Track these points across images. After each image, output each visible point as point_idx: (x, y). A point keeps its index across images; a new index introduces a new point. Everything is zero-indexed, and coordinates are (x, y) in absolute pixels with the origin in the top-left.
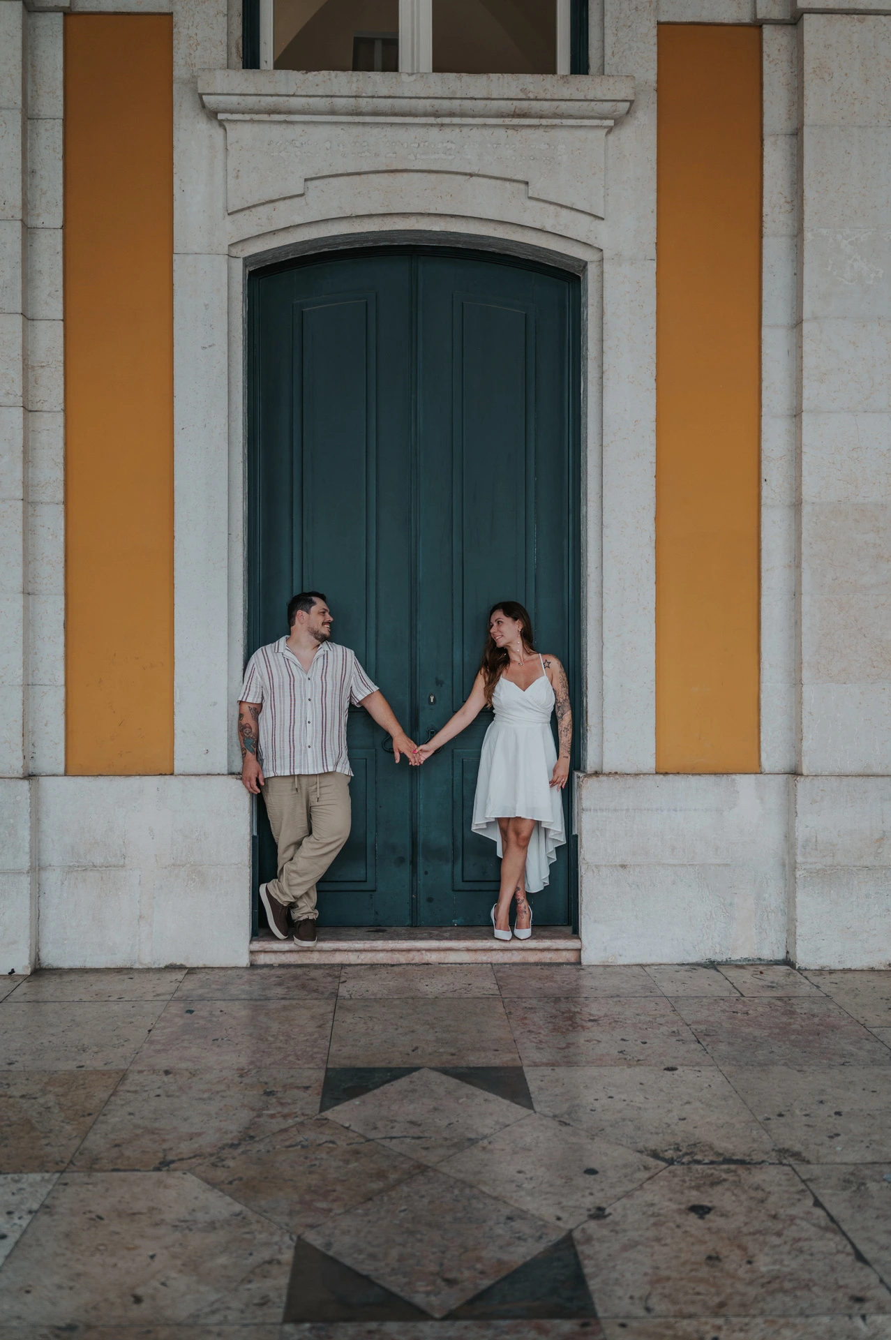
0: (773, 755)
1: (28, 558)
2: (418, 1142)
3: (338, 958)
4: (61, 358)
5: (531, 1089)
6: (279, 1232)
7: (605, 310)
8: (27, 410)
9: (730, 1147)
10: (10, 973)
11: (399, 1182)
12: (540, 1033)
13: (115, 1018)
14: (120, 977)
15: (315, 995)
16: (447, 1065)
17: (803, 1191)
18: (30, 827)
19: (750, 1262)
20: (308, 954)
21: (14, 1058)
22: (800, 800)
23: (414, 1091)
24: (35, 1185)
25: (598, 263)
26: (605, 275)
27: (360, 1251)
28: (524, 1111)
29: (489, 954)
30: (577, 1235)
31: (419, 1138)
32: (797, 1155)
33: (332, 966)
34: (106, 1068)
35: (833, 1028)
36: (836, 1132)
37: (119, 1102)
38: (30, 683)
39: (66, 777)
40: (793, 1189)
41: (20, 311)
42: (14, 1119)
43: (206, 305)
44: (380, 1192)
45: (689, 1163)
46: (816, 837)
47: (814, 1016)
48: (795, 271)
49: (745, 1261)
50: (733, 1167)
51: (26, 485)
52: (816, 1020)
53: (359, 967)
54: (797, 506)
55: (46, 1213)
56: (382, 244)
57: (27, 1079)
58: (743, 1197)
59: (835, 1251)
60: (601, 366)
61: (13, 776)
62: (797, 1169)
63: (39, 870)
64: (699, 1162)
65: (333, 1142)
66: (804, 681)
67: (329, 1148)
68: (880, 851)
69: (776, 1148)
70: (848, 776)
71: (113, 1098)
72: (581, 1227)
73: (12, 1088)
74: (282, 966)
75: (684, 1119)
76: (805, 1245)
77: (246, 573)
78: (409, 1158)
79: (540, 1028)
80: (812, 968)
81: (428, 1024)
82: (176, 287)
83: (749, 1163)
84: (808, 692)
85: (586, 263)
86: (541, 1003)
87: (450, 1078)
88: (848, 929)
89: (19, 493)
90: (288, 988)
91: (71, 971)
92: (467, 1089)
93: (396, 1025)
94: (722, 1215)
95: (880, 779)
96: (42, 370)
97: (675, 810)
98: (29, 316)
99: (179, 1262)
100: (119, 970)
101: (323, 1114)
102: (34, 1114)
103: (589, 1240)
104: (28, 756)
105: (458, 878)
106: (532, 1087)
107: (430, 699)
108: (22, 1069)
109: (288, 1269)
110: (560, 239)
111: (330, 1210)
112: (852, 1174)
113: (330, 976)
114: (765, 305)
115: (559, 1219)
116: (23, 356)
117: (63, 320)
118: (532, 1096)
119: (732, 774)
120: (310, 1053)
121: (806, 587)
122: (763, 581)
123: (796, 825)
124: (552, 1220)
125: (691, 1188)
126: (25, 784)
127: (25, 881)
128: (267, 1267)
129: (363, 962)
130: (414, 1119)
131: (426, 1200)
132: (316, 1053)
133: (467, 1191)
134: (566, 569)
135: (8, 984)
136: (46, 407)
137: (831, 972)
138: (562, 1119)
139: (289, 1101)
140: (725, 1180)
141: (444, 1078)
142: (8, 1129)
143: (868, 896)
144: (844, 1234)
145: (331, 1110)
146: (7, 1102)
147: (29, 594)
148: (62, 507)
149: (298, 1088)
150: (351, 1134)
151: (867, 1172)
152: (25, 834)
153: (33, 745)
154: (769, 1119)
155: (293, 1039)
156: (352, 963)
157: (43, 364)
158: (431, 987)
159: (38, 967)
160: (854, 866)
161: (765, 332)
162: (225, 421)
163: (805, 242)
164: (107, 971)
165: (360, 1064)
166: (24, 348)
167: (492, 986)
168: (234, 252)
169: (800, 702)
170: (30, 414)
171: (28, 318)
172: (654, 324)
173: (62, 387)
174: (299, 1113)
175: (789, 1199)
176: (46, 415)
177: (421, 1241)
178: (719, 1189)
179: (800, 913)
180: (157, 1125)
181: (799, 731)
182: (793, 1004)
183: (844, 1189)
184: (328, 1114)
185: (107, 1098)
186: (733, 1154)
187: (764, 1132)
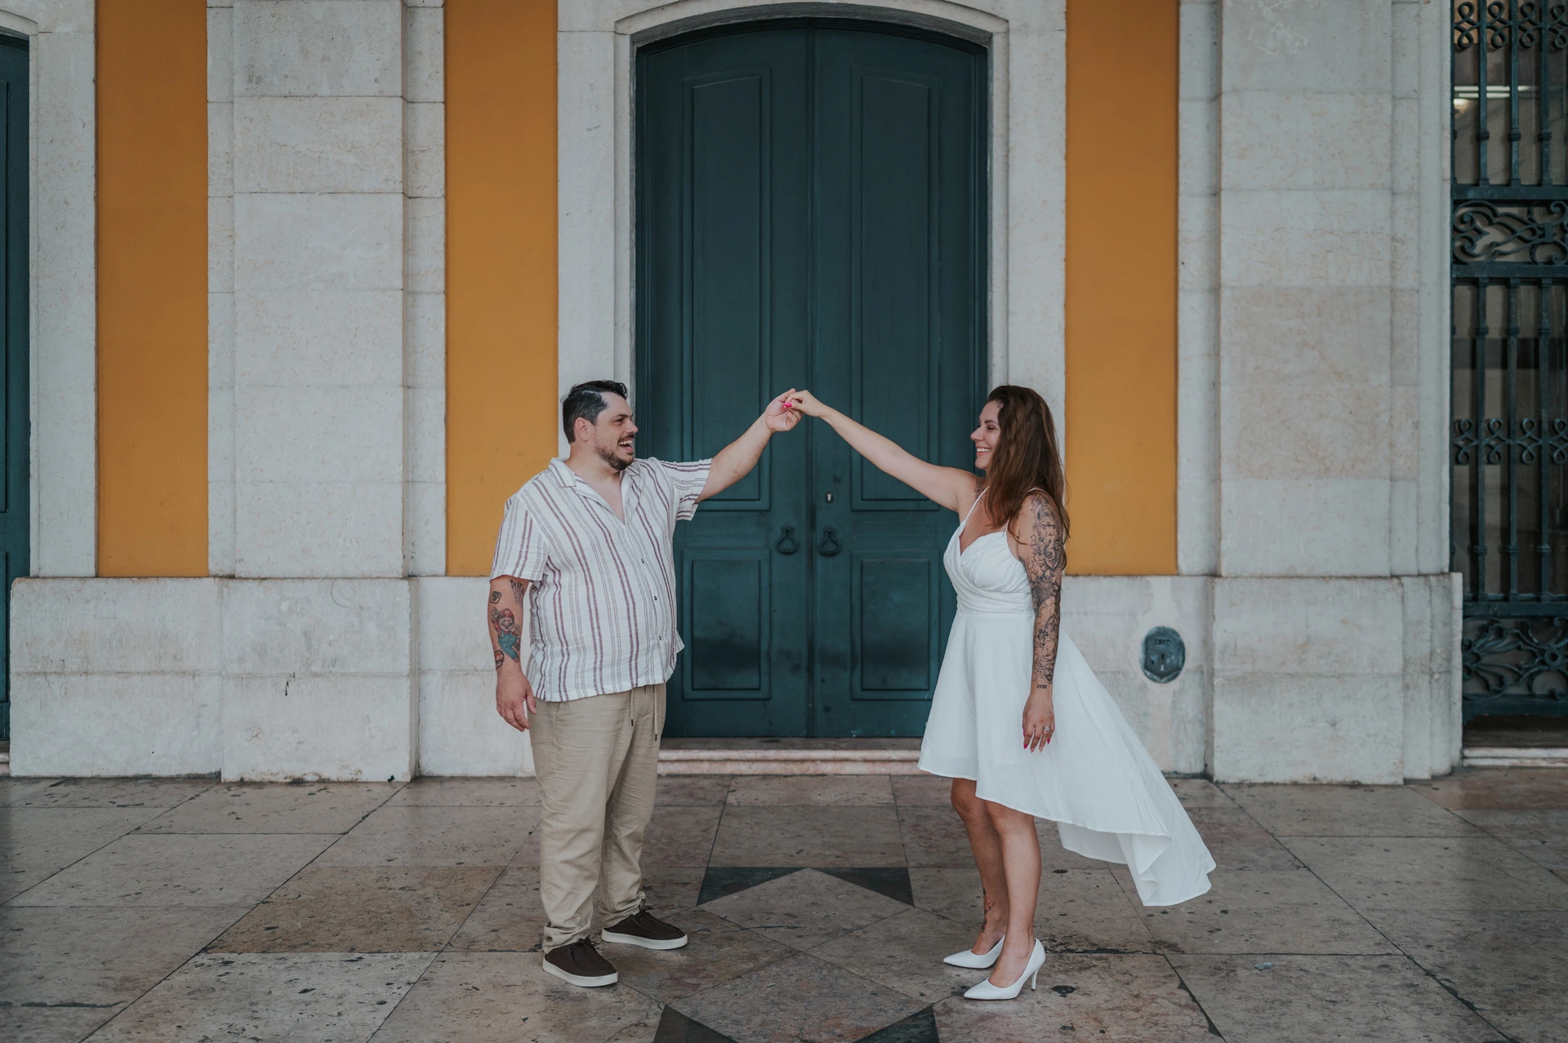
0: (1191, 556)
1: (408, 350)
2: (792, 931)
3: (729, 769)
4: (442, 142)
5: (914, 886)
6: (648, 1002)
7: (1011, 84)
8: (407, 197)
9: (1106, 938)
10: (390, 780)
11: (770, 963)
12: (931, 839)
13: (496, 822)
14: (504, 784)
15: (702, 802)
16: (831, 866)
17: (1171, 976)
18: (410, 629)
19: (1103, 1032)
20: (697, 764)
21: (393, 856)
22: (1218, 603)
23: (794, 888)
24: (413, 963)
25: (1004, 35)
26: (1012, 48)
27: (725, 1018)
28: (901, 906)
29: (888, 765)
30: (938, 1008)
31: (794, 928)
32: (1173, 947)
33: (722, 776)
34: (486, 865)
35: (1239, 837)
36: (1218, 927)
37: (498, 894)
38: (410, 480)
39: (447, 578)
40: (1160, 974)
41: (400, 94)
42: (393, 907)
43: (591, 85)
44: (750, 971)
45: (1062, 951)
46: (1235, 642)
47: (1221, 825)
48: (1215, 40)
49: (1098, 1031)
50: (1105, 955)
51: (406, 274)
52: (1223, 829)
53: (750, 778)
54: (1215, 290)
55: (424, 984)
56: (776, 17)
57: (406, 874)
58: (1109, 980)
59: (1189, 1024)
60: (1007, 143)
61: (392, 576)
62: (1169, 957)
63: (419, 674)
64: (1072, 951)
65: (708, 930)
66: (1224, 475)
67: (703, 935)
68: (1304, 657)
69: (1153, 940)
70: (1269, 577)
71: (491, 890)
72: (943, 1001)
73: (392, 881)
74: (670, 776)
75: (1065, 915)
76: (1161, 1019)
77: (634, 365)
78: (782, 944)
79: (932, 834)
80: (1232, 781)
81: (817, 830)
82: (560, 67)
83: (1123, 953)
84: (1227, 488)
85: (991, 35)
86: (936, 812)
87: (832, 877)
88: (1270, 740)
89: (399, 283)
90: (675, 796)
91: (452, 778)
92: (849, 886)
93: (783, 830)
94: (1085, 994)
95: (1304, 581)
96: (423, 154)
97: (1086, 614)
98: (409, 99)
99: (550, 1024)
100: (502, 779)
101: (699, 906)
102: (414, 903)
103: (948, 1012)
104: (408, 556)
105: (857, 687)
106: (914, 885)
107: (827, 497)
108: (402, 865)
109: (654, 1031)
110: (963, 9)
111: (699, 985)
112: (1225, 963)
113: (719, 785)
114: (1182, 77)
115: (922, 995)
116: (403, 140)
117: (444, 103)
118: (914, 893)
119: (1147, 575)
120: (693, 854)
121: (1224, 377)
122: (1180, 371)
123: (1214, 629)
124: (915, 995)
125: (1061, 972)
126: (405, 583)
127: (405, 685)
128: (633, 1029)
129: (756, 773)
130: (790, 912)
131: (793, 979)
132: (698, 854)
133: (836, 972)
134: (972, 359)
135: (388, 790)
136: (426, 193)
137: (1251, 785)
138: (939, 914)
139: (667, 895)
140: (1094, 966)
141: (826, 876)
142: (388, 915)
143: (1290, 706)
144: (1202, 1011)
145: (708, 903)
146: (387, 893)
147: (409, 387)
148: (442, 297)
149: (677, 884)
150: (726, 924)
151: (1240, 961)
152: (405, 636)
153: (413, 544)
154: (1153, 916)
155: (676, 841)
156: (744, 773)
157: (424, 149)
158: (824, 797)
159: (418, 774)
160: (1277, 673)
161: (1182, 105)
162: (610, 205)
163: (1224, 10)
164: (490, 779)
165: (741, 864)
166: (404, 133)
167: (888, 796)
168: (620, 30)
169: (1219, 500)
170: (410, 200)
171: (407, 100)
172: (1063, 98)
173: (443, 172)
174: (677, 905)
175: (1154, 982)
176: (426, 202)
177: (785, 1010)
178: (1087, 973)
179: (1219, 723)
180: (534, 914)
181: (1218, 530)
182: (1202, 815)
183: (1213, 975)
184: (705, 906)
185: (485, 891)
186: (1108, 945)
187: (1144, 926)
